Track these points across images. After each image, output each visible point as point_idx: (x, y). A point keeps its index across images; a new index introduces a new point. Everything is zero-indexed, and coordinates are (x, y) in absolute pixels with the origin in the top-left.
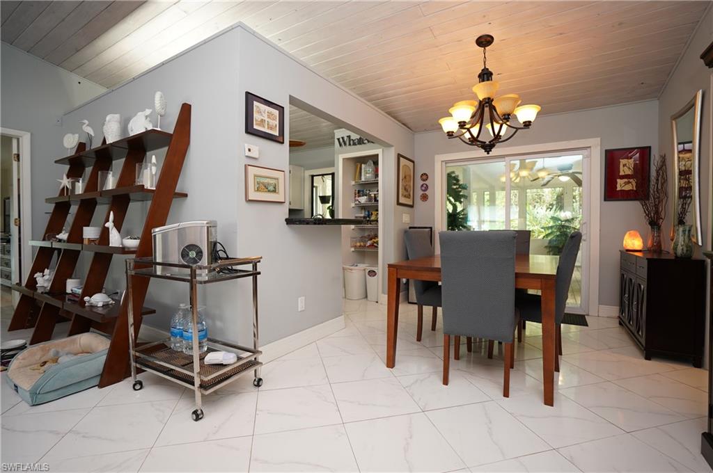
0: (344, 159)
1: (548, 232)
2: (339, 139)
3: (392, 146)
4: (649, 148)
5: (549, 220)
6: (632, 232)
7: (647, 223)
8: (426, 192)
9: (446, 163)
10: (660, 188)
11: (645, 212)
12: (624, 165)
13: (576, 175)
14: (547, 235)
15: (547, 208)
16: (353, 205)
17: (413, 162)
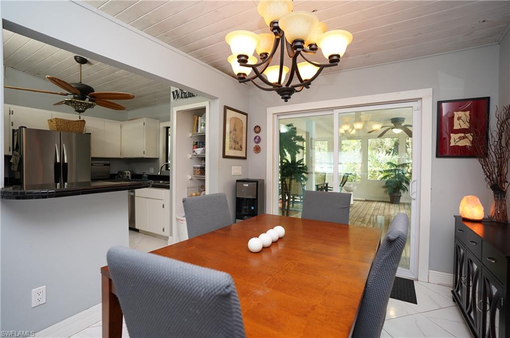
0: (177, 112)
1: (386, 174)
2: (173, 92)
3: (217, 98)
4: (487, 100)
5: (386, 165)
6: (469, 197)
7: (489, 186)
8: (259, 145)
9: (277, 116)
10: (504, 145)
11: (486, 174)
12: (459, 118)
13: (408, 127)
14: (385, 177)
15: (387, 153)
16: (190, 156)
17: (246, 114)
